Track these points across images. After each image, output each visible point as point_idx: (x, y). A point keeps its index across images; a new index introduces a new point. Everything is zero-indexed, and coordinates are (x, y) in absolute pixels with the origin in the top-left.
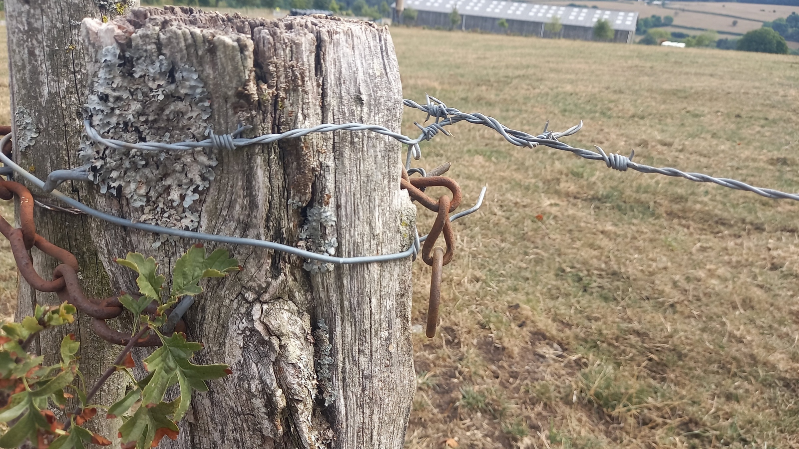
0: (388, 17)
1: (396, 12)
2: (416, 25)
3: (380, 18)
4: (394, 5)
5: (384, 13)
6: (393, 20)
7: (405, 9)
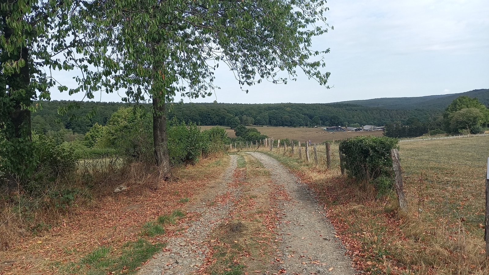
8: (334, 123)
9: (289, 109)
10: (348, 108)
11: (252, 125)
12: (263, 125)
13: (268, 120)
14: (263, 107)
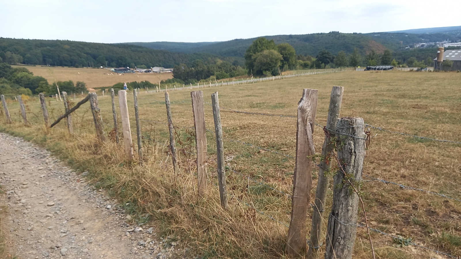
0: (432, 66)
1: (438, 63)
2: (452, 70)
3: (426, 67)
4: (436, 59)
5: (428, 64)
6: (435, 68)
7: (443, 61)
8: (122, 65)
9: (67, 47)
10: (133, 49)
11: (20, 64)
12: (35, 64)
13: (41, 59)
14: (34, 43)
